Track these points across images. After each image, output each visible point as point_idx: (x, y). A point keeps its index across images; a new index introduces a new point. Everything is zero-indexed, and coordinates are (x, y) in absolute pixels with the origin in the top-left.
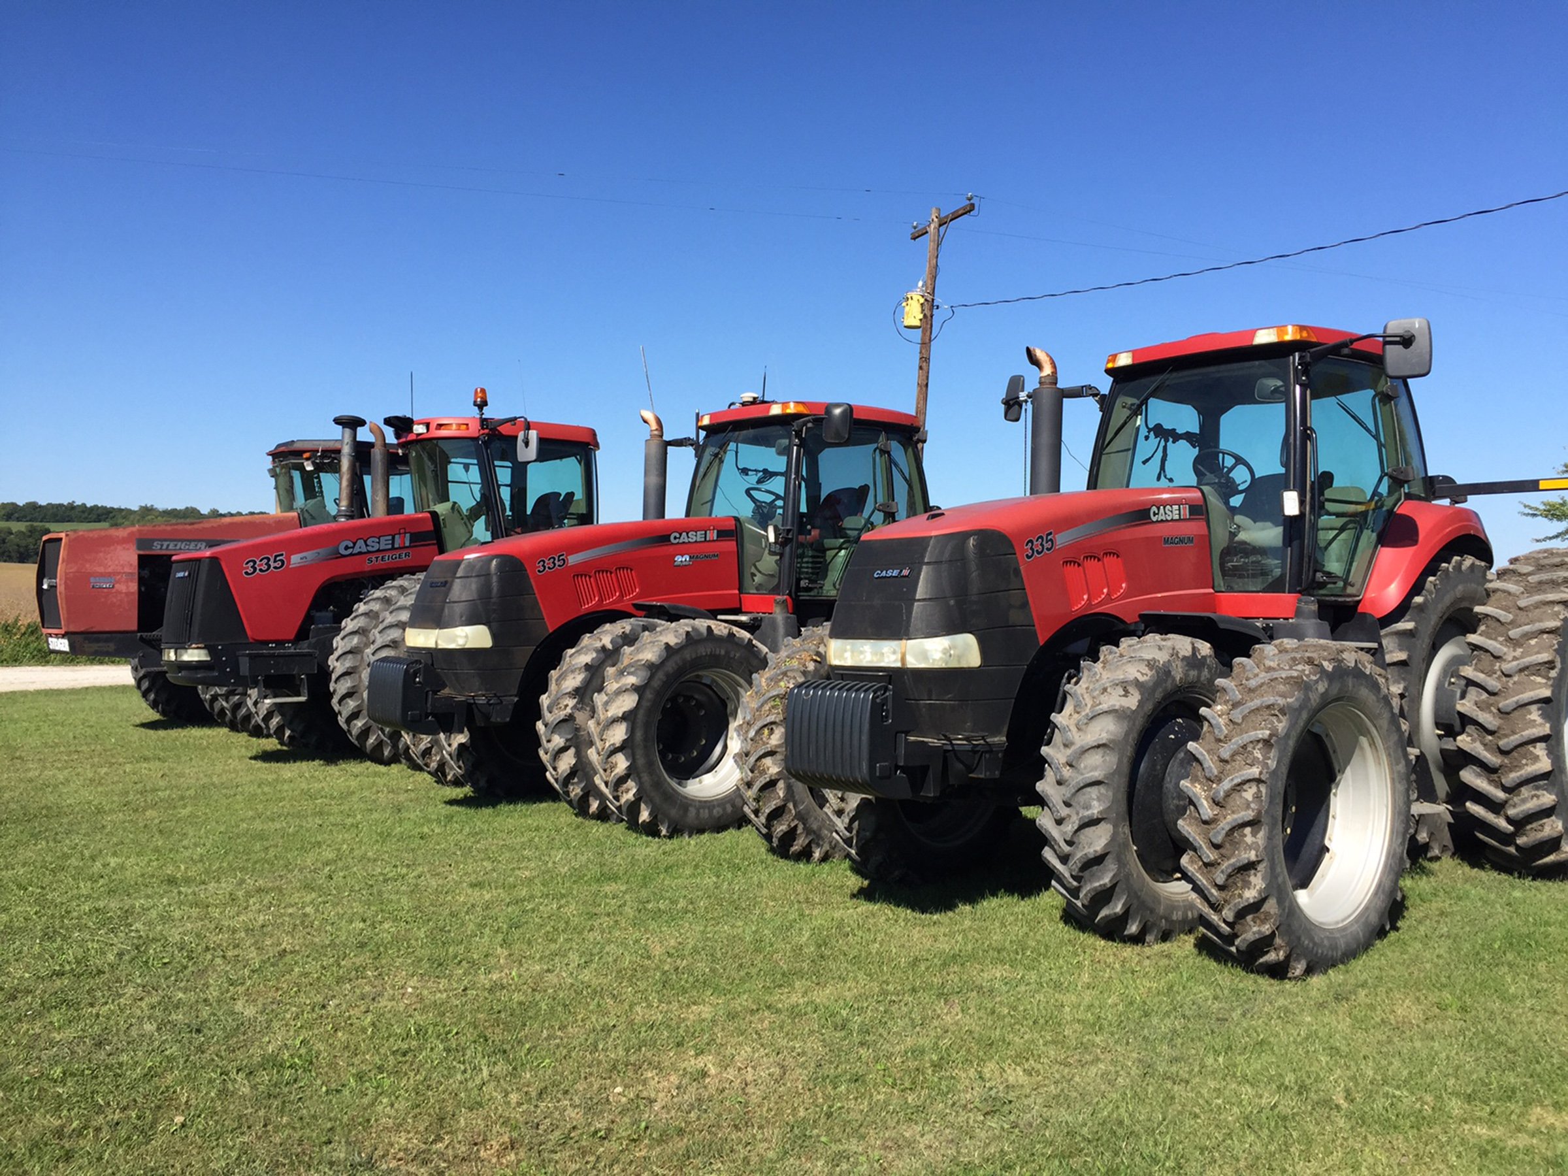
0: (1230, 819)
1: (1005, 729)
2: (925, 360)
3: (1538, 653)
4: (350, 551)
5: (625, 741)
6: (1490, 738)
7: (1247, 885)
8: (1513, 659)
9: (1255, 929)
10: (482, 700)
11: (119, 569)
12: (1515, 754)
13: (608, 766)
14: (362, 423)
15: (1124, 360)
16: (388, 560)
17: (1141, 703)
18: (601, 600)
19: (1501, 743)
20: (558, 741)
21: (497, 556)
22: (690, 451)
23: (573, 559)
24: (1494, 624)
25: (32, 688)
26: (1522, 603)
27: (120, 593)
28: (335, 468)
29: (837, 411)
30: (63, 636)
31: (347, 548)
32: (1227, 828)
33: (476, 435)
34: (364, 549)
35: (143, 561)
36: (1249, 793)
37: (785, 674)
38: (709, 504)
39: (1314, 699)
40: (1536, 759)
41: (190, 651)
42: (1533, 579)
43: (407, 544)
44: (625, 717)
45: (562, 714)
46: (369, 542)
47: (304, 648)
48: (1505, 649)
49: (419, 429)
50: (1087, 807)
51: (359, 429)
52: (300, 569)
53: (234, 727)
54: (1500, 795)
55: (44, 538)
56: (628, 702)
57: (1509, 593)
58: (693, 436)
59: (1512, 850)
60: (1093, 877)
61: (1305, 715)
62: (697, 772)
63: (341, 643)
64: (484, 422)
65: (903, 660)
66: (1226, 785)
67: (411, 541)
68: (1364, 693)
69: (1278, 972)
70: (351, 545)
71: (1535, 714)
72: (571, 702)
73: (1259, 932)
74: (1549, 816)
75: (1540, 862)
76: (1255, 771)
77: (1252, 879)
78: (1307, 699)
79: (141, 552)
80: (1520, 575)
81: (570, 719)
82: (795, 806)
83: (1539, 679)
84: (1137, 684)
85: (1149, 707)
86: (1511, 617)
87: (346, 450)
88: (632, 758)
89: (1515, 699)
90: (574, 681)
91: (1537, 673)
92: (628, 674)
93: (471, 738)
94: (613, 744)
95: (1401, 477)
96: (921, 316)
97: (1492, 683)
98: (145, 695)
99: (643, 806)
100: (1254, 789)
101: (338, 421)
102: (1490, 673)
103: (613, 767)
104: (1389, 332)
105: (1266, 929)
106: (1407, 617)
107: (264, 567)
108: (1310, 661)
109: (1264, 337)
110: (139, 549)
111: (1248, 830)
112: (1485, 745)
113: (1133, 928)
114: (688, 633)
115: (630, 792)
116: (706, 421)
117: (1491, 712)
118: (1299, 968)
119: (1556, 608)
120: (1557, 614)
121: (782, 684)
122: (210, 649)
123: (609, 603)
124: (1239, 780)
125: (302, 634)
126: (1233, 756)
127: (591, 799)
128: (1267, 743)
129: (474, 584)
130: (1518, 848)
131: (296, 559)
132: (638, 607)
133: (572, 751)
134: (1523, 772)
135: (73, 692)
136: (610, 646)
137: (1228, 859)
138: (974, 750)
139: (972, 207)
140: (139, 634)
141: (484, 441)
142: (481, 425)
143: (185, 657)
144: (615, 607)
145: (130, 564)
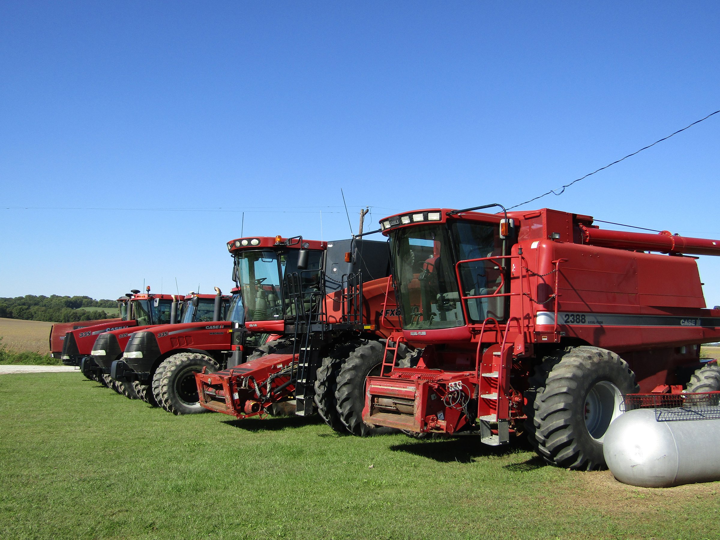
1: (150, 371)
10: (104, 368)
23: (129, 335)
29: (195, 298)
33: (147, 299)
46: (115, 328)
70: (109, 329)
99: (126, 392)
108: (188, 357)
129: (104, 341)
131: (94, 333)
139: (368, 210)
141: (149, 301)
142: (148, 296)
143: (64, 358)
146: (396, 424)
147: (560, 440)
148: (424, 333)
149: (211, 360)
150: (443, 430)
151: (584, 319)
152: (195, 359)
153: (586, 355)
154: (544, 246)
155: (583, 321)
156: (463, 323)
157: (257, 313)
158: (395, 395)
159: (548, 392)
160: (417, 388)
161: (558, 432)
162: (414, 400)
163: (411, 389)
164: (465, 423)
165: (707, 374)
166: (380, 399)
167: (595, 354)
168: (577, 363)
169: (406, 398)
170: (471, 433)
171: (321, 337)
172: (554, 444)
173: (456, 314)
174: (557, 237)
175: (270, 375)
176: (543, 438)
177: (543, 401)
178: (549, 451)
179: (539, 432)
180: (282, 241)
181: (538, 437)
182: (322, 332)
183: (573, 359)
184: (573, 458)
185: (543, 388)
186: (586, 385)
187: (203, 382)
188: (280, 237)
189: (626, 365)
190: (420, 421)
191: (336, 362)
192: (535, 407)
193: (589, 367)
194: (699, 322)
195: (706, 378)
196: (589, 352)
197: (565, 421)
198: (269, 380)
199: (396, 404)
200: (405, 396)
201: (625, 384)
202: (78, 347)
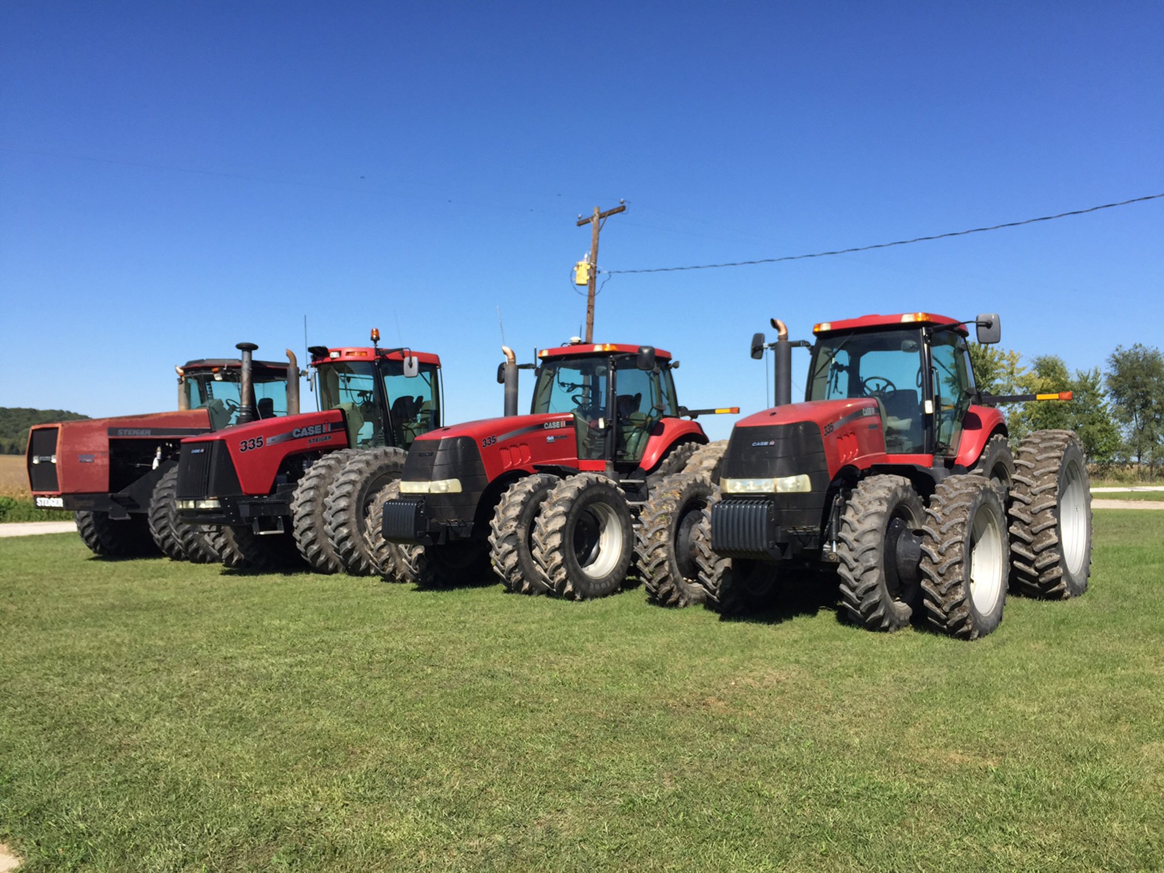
0: (949, 561)
1: (819, 525)
2: (591, 307)
3: (1049, 483)
4: (298, 435)
5: (561, 544)
6: (1027, 527)
7: (957, 593)
8: (1036, 488)
9: (960, 615)
10: (455, 524)
11: (97, 449)
12: (1040, 534)
13: (548, 559)
14: (255, 347)
15: (825, 327)
16: (320, 441)
17: (888, 508)
18: (513, 463)
19: (1033, 529)
20: (507, 547)
21: (460, 437)
22: (532, 372)
23: (499, 439)
24: (1024, 469)
26: (1038, 458)
27: (97, 465)
28: (235, 379)
29: (646, 351)
30: (58, 496)
31: (297, 433)
32: (948, 565)
33: (372, 359)
34: (306, 434)
35: (112, 442)
36: (957, 549)
37: (665, 502)
38: (547, 405)
39: (978, 503)
40: (1050, 537)
41: (207, 502)
42: (1042, 446)
43: (329, 430)
44: (560, 530)
45: (510, 531)
46: (309, 429)
47: (274, 499)
48: (1032, 482)
49: (334, 355)
50: (868, 561)
51: (254, 352)
52: (272, 448)
54: (1032, 556)
55: (33, 428)
56: (560, 522)
57: (1031, 453)
58: (533, 362)
59: (1036, 585)
60: (869, 597)
62: (586, 564)
64: (378, 351)
65: (775, 488)
66: (946, 545)
67: (331, 429)
69: (966, 636)
70: (299, 431)
71: (1049, 514)
72: (515, 524)
73: (962, 616)
74: (1056, 566)
75: (1050, 591)
76: (959, 538)
77: (959, 590)
78: (976, 503)
79: (111, 437)
80: (1034, 444)
81: (514, 533)
82: (673, 576)
83: (1050, 496)
84: (886, 499)
85: (891, 511)
86: (1033, 465)
87: (246, 366)
88: (563, 554)
89: (1039, 507)
90: (514, 511)
91: (1049, 493)
92: (559, 505)
93: (426, 550)
94: (554, 546)
95: (971, 393)
96: (588, 278)
97: (1027, 499)
99: (568, 582)
100: (959, 547)
101: (239, 347)
102: (1025, 494)
103: (553, 559)
104: (980, 320)
105: (965, 614)
106: (978, 467)
107: (252, 446)
108: (975, 485)
109: (907, 319)
110: (109, 434)
111: (957, 566)
112: (1024, 531)
113: (886, 623)
114: (586, 481)
115: (561, 575)
116: (545, 354)
117: (1027, 514)
118: (976, 634)
119: (1055, 460)
120: (1056, 463)
121: (664, 507)
122: (220, 500)
123: (517, 466)
124: (952, 542)
125: (273, 490)
126: (948, 531)
127: (525, 581)
128: (963, 524)
129: (446, 455)
130: (1040, 584)
131: (269, 441)
132: (535, 467)
133: (515, 553)
134: (1044, 544)
136: (532, 490)
137: (948, 581)
138: (808, 535)
140: (110, 495)
141: (378, 363)
143: (203, 505)
144: (520, 468)
145: (104, 446)
202: (239, 476)
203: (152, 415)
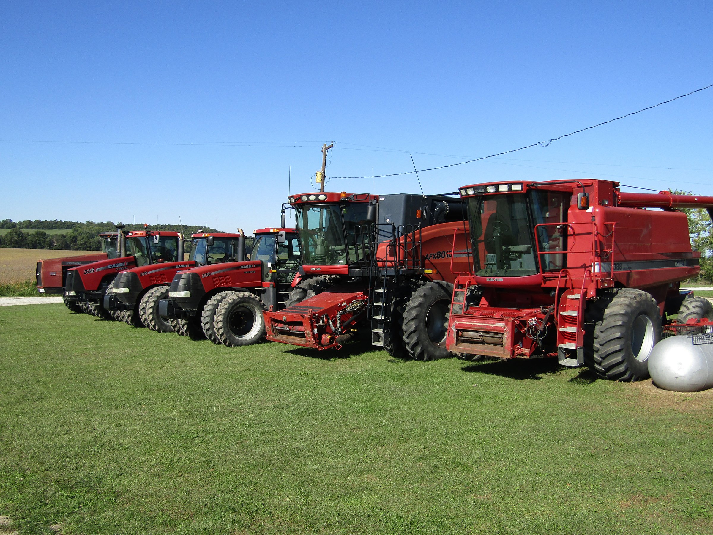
4: (111, 267)
5: (152, 313)
10: (127, 304)
11: (57, 270)
18: (157, 282)
20: (142, 313)
23: (149, 273)
25: (36, 303)
27: (57, 276)
28: (116, 239)
29: (211, 238)
30: (43, 288)
31: (110, 266)
33: (145, 236)
34: (115, 267)
35: (63, 267)
39: (236, 302)
41: (72, 293)
43: (127, 265)
44: (151, 307)
45: (142, 307)
46: (116, 265)
47: (99, 292)
49: (131, 234)
52: (98, 272)
53: (88, 313)
56: (152, 304)
61: (233, 305)
63: (108, 291)
65: (176, 295)
68: (251, 301)
70: (111, 265)
72: (145, 304)
81: (144, 308)
88: (154, 316)
90: (146, 300)
94: (150, 313)
96: (321, 180)
98: (66, 305)
99: (156, 326)
103: (150, 318)
109: (271, 231)
110: (63, 264)
114: (167, 290)
115: (153, 322)
122: (76, 292)
123: (158, 283)
125: (99, 289)
129: (125, 279)
131: (97, 270)
133: (144, 315)
135: (48, 305)
136: (153, 292)
138: (192, 311)
139: (333, 145)
140: (62, 288)
141: (147, 238)
142: (146, 233)
143: (70, 294)
144: (160, 283)
145: (60, 269)
146: (485, 352)
147: (616, 360)
148: (501, 280)
149: (257, 298)
150: (526, 356)
151: (621, 266)
152: (244, 297)
153: (632, 296)
154: (597, 210)
155: (621, 268)
156: (535, 271)
157: (318, 258)
158: (483, 329)
159: (606, 325)
160: (507, 324)
161: (613, 355)
162: (503, 334)
163: (500, 325)
164: (534, 349)
165: (694, 304)
166: (465, 333)
167: (637, 295)
168: (627, 303)
169: (495, 332)
170: (538, 357)
171: (394, 280)
172: (610, 363)
173: (521, 263)
174: (607, 203)
175: (338, 312)
176: (600, 359)
177: (602, 332)
178: (604, 368)
179: (597, 354)
180: (348, 196)
181: (595, 358)
182: (395, 276)
183: (622, 299)
184: (624, 373)
185: (601, 322)
186: (633, 318)
187: (272, 318)
188: (344, 193)
189: (655, 301)
190: (510, 349)
191: (397, 300)
192: (595, 336)
193: (635, 305)
194: (685, 262)
195: (694, 307)
196: (632, 293)
197: (621, 346)
198: (338, 316)
199: (482, 336)
200: (494, 330)
201: (655, 317)
202: (84, 284)
203: (79, 256)
